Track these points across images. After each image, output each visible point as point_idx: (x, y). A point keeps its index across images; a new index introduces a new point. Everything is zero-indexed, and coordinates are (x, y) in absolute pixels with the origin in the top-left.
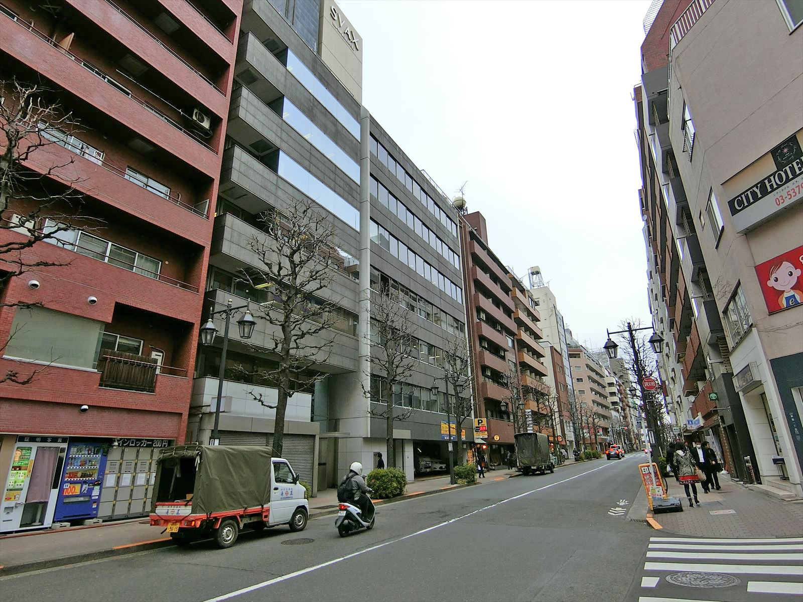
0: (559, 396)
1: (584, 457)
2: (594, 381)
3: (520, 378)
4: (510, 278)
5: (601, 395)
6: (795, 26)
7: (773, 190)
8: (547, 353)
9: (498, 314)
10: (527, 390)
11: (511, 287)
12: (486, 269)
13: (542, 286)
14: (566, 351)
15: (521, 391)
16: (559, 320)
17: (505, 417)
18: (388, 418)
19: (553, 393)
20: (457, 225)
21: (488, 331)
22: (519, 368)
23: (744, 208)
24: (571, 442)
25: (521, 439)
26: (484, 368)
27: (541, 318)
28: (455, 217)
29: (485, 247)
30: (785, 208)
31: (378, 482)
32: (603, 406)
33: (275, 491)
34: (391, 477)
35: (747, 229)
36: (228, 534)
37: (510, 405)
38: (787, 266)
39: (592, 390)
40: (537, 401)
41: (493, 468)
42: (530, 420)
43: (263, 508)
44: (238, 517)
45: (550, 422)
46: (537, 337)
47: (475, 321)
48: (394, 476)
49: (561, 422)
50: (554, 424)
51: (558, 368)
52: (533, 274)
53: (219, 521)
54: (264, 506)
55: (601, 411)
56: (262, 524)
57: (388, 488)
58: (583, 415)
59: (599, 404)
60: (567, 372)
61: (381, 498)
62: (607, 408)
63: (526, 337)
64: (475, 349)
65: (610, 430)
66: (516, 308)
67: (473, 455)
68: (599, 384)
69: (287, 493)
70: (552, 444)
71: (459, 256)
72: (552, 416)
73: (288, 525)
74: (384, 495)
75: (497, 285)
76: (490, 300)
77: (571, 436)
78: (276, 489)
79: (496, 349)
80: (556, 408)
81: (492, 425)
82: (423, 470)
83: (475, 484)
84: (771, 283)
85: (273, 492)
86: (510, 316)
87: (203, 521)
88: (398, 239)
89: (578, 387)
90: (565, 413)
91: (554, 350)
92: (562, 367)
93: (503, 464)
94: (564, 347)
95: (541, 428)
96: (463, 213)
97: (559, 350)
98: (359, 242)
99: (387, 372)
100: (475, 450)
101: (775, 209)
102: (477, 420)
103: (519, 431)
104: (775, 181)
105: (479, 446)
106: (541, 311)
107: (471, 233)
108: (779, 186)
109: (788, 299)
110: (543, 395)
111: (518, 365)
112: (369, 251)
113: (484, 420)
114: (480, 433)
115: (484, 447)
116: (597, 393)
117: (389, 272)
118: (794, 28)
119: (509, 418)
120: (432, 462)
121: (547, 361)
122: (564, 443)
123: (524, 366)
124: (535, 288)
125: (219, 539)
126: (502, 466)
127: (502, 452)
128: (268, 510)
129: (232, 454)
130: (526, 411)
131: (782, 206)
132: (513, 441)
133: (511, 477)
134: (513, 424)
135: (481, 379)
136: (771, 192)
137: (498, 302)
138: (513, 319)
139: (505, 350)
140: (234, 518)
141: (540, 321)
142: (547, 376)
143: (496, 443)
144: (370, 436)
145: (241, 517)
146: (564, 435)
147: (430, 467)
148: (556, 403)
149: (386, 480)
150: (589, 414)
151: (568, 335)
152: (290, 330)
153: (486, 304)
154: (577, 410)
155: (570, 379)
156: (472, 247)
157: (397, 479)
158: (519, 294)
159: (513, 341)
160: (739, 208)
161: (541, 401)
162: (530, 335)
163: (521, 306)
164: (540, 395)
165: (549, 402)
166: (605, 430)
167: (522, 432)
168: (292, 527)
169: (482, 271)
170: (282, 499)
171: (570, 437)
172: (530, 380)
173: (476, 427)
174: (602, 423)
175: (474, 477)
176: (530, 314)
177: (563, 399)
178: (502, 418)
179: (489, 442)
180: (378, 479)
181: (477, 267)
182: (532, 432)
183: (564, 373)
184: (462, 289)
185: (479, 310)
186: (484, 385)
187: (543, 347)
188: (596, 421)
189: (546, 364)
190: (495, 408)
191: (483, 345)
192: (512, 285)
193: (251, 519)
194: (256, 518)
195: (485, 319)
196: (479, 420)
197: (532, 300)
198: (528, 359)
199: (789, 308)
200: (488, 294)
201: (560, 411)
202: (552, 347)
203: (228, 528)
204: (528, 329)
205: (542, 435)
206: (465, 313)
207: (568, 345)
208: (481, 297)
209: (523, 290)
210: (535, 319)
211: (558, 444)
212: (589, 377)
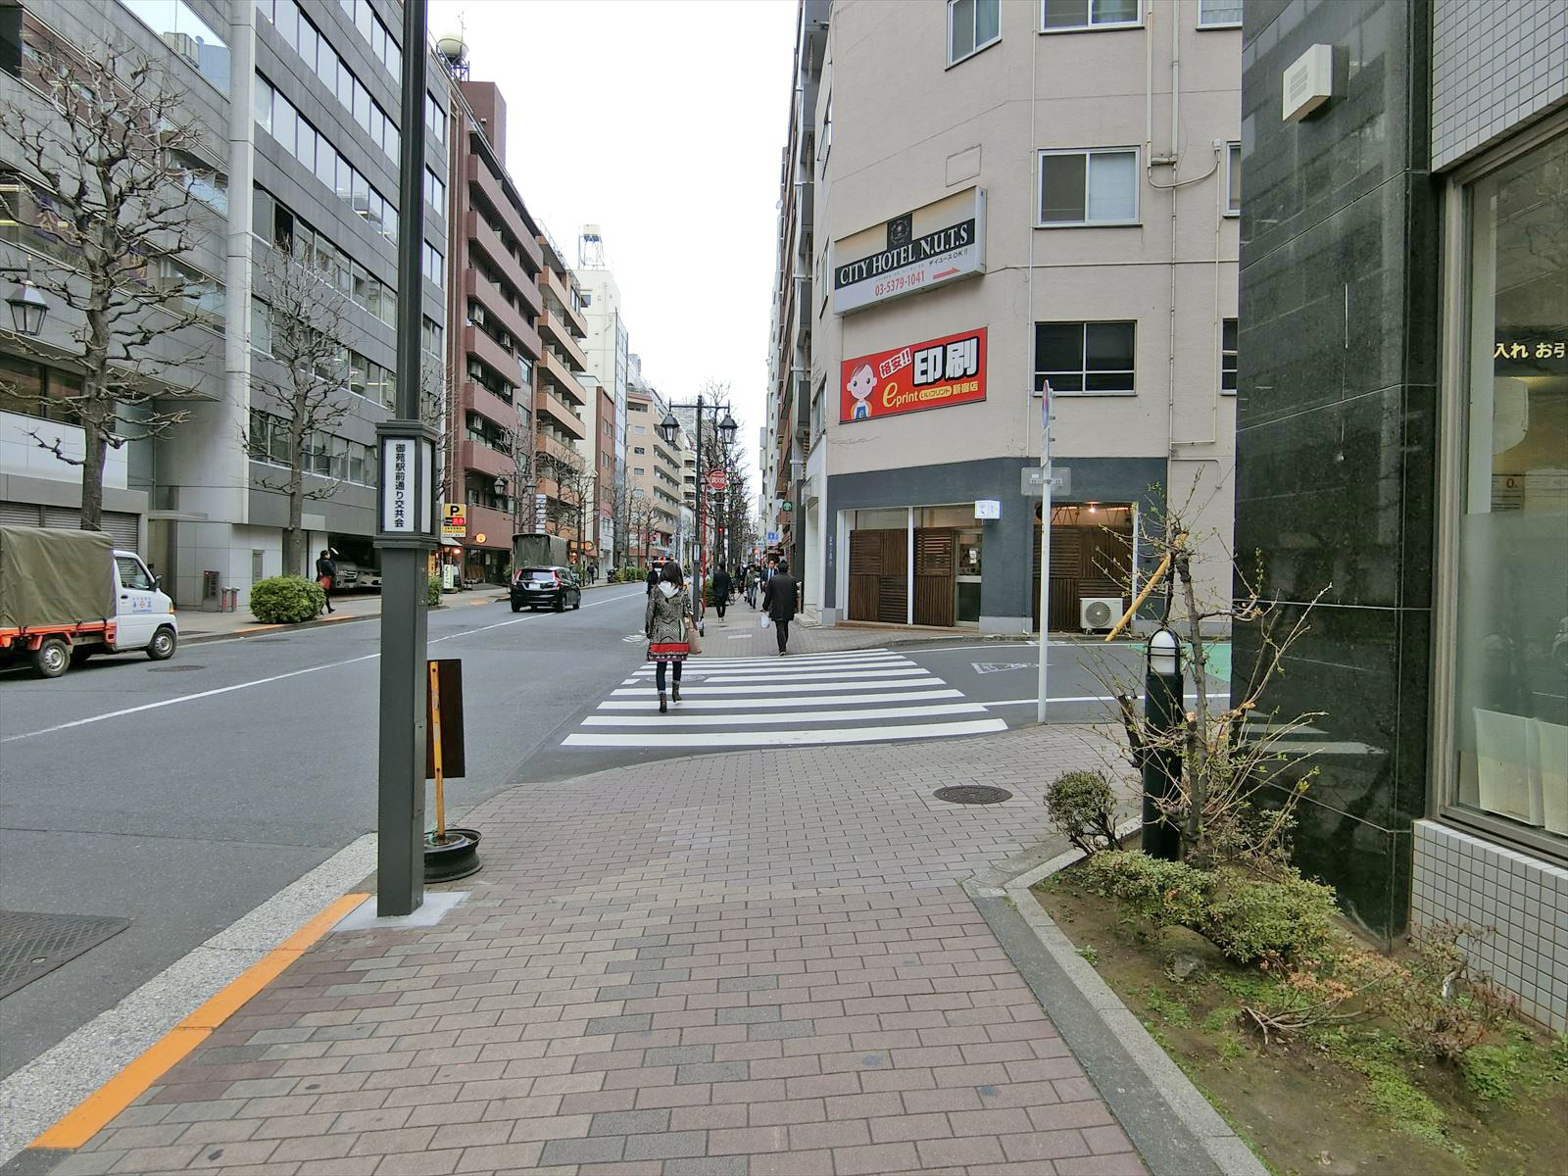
0: (599, 476)
1: (622, 576)
2: (662, 455)
3: (534, 441)
4: (540, 245)
5: (670, 479)
6: (953, 60)
7: (878, 274)
8: (589, 398)
9: (509, 316)
10: (544, 460)
11: (541, 266)
12: (494, 220)
13: (600, 268)
14: (624, 398)
15: (533, 464)
16: (622, 340)
17: (499, 504)
18: (293, 494)
19: (590, 470)
20: (445, 116)
21: (486, 347)
22: (535, 420)
23: (848, 284)
24: (607, 552)
25: (523, 543)
26: (471, 415)
27: (589, 331)
28: (443, 94)
29: (497, 172)
30: (882, 301)
31: (275, 598)
32: (669, 497)
33: (123, 600)
34: (299, 591)
35: (845, 313)
36: (54, 658)
37: (511, 485)
38: (867, 371)
39: (656, 469)
40: (559, 482)
41: (470, 586)
42: (542, 514)
43: (105, 624)
44: (68, 636)
45: (576, 518)
46: (576, 367)
47: (463, 325)
48: (304, 589)
49: (596, 519)
50: (583, 521)
51: (604, 425)
52: (587, 238)
53: (37, 640)
54: (108, 621)
55: (664, 505)
56: (105, 648)
57: (294, 607)
58: (633, 510)
59: (663, 494)
60: (620, 435)
61: (279, 621)
62: (675, 501)
63: (555, 365)
64: (457, 378)
65: (673, 537)
66: (545, 307)
67: (436, 563)
68: (670, 461)
69: (142, 604)
70: (574, 554)
71: (444, 186)
72: (580, 508)
73: (145, 652)
74: (285, 619)
75: (514, 256)
76: (498, 286)
77: (607, 542)
78: (124, 597)
79: (496, 383)
80: (589, 497)
81: (475, 518)
82: (341, 586)
83: (439, 608)
84: (850, 387)
85: (119, 601)
86: (530, 322)
87: (14, 639)
88: (316, 130)
89: (633, 461)
90: (605, 506)
91: (603, 395)
92: (612, 426)
93: (487, 582)
94: (622, 390)
95: (559, 526)
96: (458, 75)
97: (611, 394)
98: (228, 123)
99: (293, 413)
100: (440, 556)
101: (872, 298)
102: (449, 506)
103: (521, 529)
104: (882, 263)
105: (447, 550)
106: (590, 319)
107: (473, 137)
108: (884, 271)
109: (859, 409)
110: (570, 471)
111: (534, 414)
112: (251, 148)
113: (463, 507)
114: (451, 528)
115: (457, 551)
116: (663, 475)
117: (294, 201)
118: (952, 64)
119: (506, 506)
120: (359, 572)
121: (588, 412)
122: (594, 553)
123: (545, 418)
124: (586, 268)
125: (42, 664)
126: (485, 584)
127: (488, 563)
128: (114, 628)
129: (51, 542)
130: (538, 496)
131: (880, 297)
132: (509, 544)
133: (498, 600)
134: (512, 517)
135: (464, 434)
136: (875, 275)
137: (510, 292)
138: (536, 327)
139: (513, 386)
140: (61, 636)
141: (584, 337)
142: (582, 439)
143: (476, 547)
144: (247, 522)
145: (73, 635)
146: (596, 540)
147: (354, 581)
148: (591, 488)
149: (289, 595)
150: (643, 509)
151: (632, 368)
152: (106, 321)
153: (489, 292)
154: (624, 502)
155: (623, 448)
156: (472, 169)
157: (308, 594)
158: (553, 280)
159: (531, 369)
160: (843, 283)
161: (566, 482)
162: (564, 361)
163: (556, 306)
164: (566, 471)
165: (578, 485)
166: (666, 538)
167: (526, 532)
168: (152, 653)
169: (487, 226)
170: (135, 612)
171: (607, 545)
172: (553, 444)
173: (447, 518)
174: (663, 525)
175: (437, 598)
176: (569, 321)
177: (605, 482)
178: (493, 506)
179: (467, 545)
180: (274, 593)
181: (478, 214)
182: (542, 532)
183: (613, 436)
184: (443, 257)
185: (473, 303)
186: (468, 447)
187: (583, 387)
188: (653, 521)
189: (585, 420)
190: (484, 488)
191: (474, 372)
192: (541, 263)
193: (84, 640)
194: (92, 638)
195: (482, 323)
196: (452, 507)
197: (576, 295)
198: (554, 406)
199: (858, 420)
200: (493, 272)
201: (596, 502)
202: (599, 389)
203: (55, 650)
204: (561, 350)
205: (560, 540)
206: (446, 307)
207: (630, 387)
208: (480, 279)
209: (561, 274)
210: (577, 333)
211: (583, 553)
212: (656, 448)
